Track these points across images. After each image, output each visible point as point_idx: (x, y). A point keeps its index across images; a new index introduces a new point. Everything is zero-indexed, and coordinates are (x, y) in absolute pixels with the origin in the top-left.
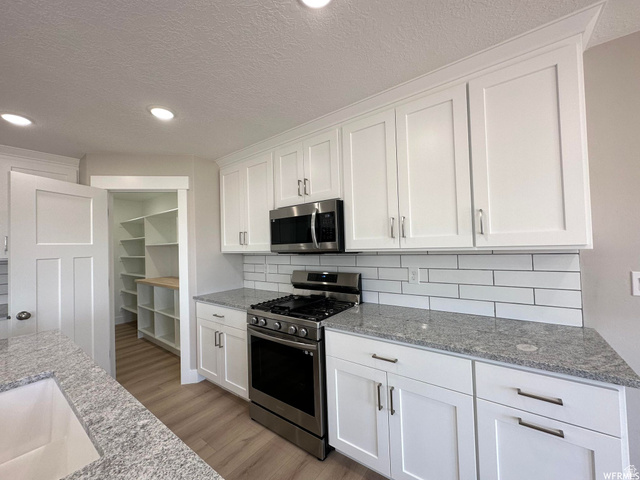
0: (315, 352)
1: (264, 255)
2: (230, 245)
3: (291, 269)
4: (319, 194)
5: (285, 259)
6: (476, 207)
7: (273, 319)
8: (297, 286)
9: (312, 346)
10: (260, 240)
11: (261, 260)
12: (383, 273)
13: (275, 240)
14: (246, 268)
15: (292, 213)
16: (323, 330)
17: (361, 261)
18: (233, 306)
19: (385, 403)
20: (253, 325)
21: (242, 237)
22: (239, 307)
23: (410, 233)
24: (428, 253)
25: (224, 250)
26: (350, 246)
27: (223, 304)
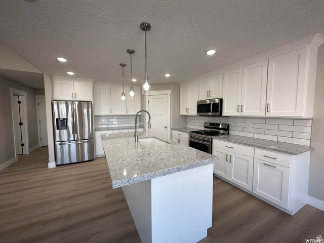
0: (209, 145)
1: (195, 116)
2: (183, 112)
3: (204, 122)
4: (215, 96)
5: (202, 118)
6: (267, 103)
7: (197, 136)
8: (205, 127)
9: (209, 143)
10: (193, 111)
11: (194, 118)
12: (238, 124)
13: (198, 111)
14: (188, 121)
15: (207, 102)
16: (212, 139)
17: (229, 120)
18: (184, 132)
19: (229, 160)
20: (191, 137)
21: (187, 110)
22: (186, 132)
23: (244, 110)
24: (254, 118)
25: (181, 114)
26: (224, 114)
27: (181, 131)
